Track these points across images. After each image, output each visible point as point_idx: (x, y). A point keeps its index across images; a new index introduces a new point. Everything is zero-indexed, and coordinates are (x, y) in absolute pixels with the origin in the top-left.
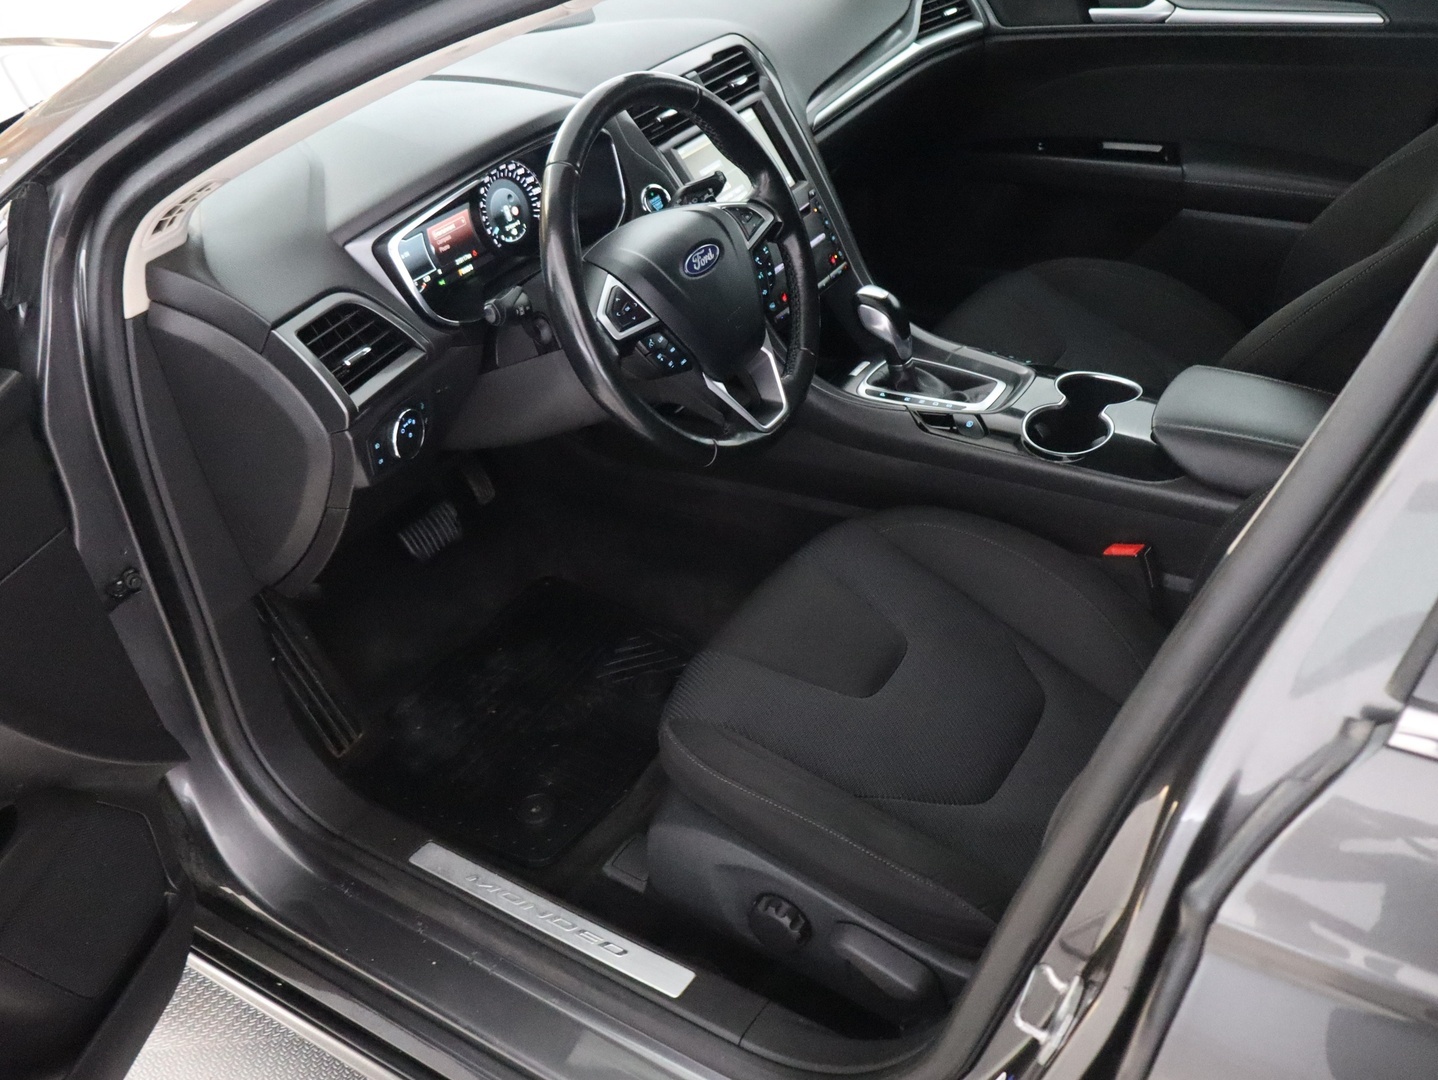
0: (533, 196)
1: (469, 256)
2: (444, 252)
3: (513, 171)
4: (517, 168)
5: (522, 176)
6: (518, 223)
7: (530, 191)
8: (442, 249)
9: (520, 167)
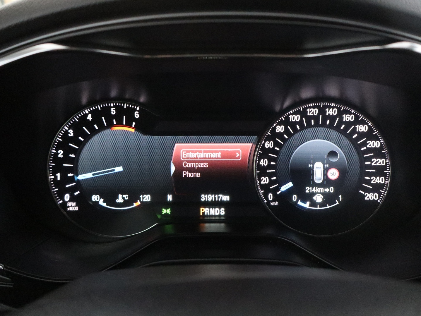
0: (370, 167)
1: (226, 198)
2: (187, 179)
3: (348, 124)
4: (357, 122)
5: (361, 135)
6: (332, 190)
7: (369, 159)
8: (185, 173)
9: (363, 123)
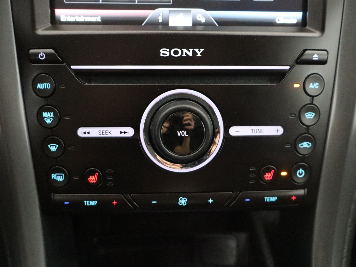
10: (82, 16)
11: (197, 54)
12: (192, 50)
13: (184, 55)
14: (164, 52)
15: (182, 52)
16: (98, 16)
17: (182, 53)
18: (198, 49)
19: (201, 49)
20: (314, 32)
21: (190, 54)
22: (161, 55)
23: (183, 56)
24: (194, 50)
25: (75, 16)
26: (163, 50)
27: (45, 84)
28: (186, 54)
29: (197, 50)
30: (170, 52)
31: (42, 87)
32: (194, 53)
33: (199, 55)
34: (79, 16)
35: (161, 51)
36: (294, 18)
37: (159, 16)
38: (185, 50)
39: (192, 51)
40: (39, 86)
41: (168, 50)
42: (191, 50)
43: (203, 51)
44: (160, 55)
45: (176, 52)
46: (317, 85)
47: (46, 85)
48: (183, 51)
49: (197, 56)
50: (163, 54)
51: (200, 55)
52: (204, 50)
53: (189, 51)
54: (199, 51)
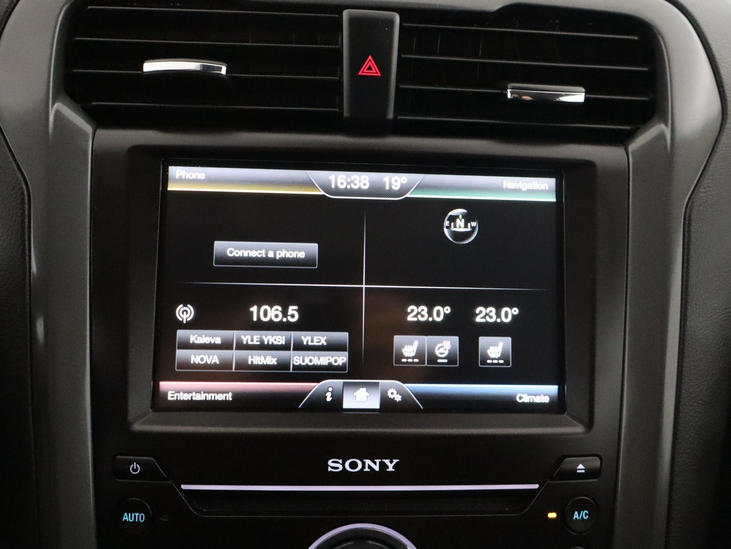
10: (202, 392)
11: (388, 467)
12: (380, 460)
13: (367, 469)
14: (335, 465)
15: (364, 464)
16: (228, 393)
17: (364, 467)
18: (389, 460)
19: (394, 460)
20: (575, 426)
21: (377, 468)
22: (330, 469)
23: (365, 470)
24: (383, 460)
25: (192, 393)
26: (333, 462)
27: (137, 514)
28: (370, 467)
29: (387, 462)
30: (343, 464)
31: (131, 519)
32: (383, 466)
33: (391, 469)
34: (198, 392)
35: (330, 463)
36: (544, 396)
37: (326, 393)
38: (368, 462)
39: (380, 462)
40: (126, 517)
41: (341, 461)
42: (378, 461)
43: (397, 462)
44: (328, 469)
45: (354, 465)
46: (586, 514)
47: (139, 516)
48: (365, 462)
49: (388, 470)
50: (332, 468)
51: (393, 468)
52: (398, 460)
53: (375, 463)
54: (391, 462)
